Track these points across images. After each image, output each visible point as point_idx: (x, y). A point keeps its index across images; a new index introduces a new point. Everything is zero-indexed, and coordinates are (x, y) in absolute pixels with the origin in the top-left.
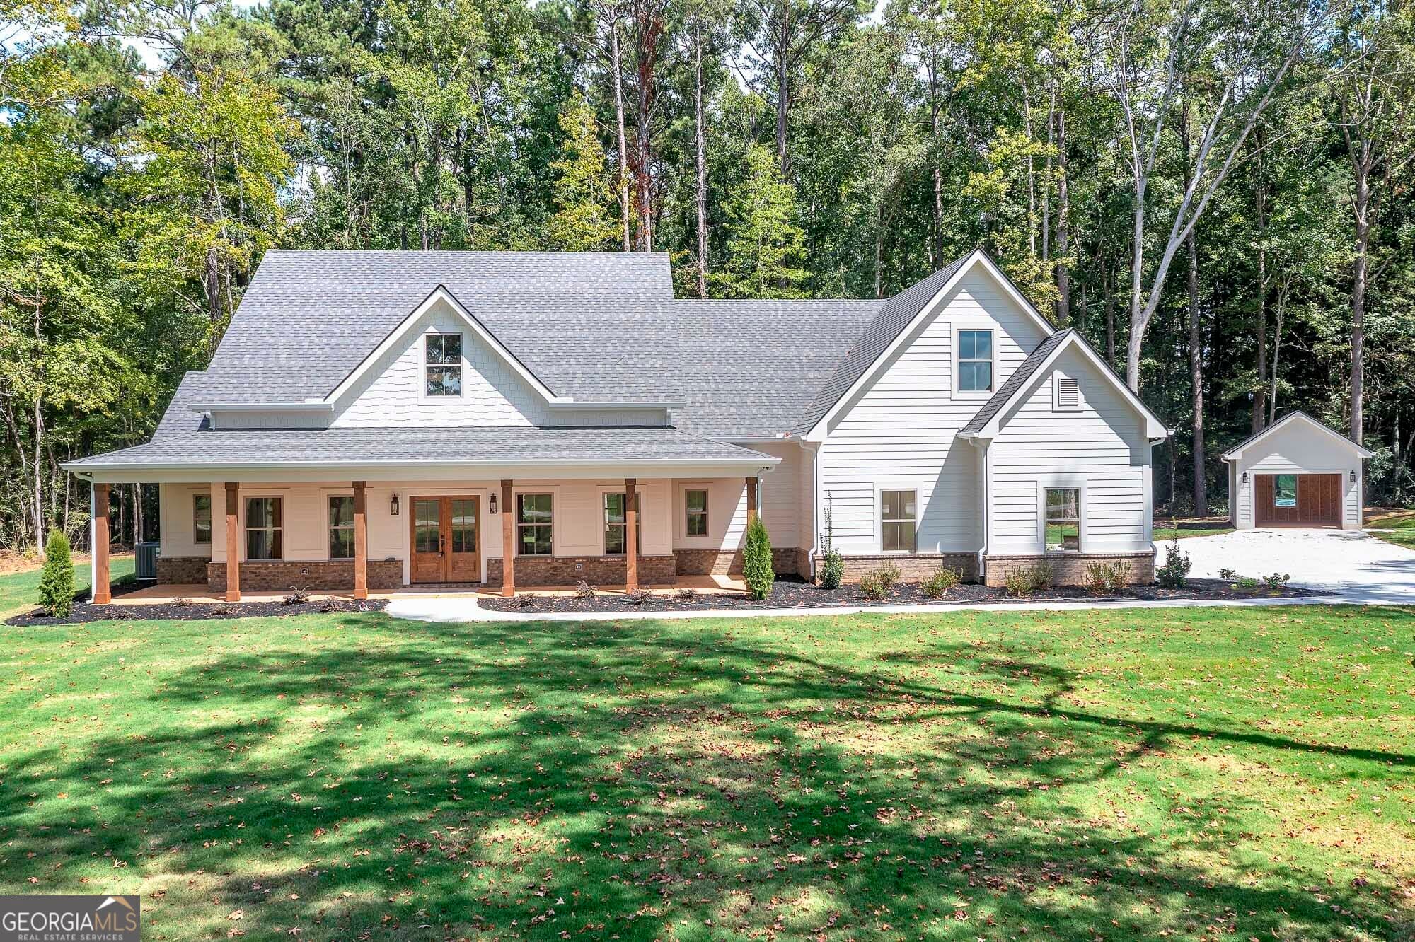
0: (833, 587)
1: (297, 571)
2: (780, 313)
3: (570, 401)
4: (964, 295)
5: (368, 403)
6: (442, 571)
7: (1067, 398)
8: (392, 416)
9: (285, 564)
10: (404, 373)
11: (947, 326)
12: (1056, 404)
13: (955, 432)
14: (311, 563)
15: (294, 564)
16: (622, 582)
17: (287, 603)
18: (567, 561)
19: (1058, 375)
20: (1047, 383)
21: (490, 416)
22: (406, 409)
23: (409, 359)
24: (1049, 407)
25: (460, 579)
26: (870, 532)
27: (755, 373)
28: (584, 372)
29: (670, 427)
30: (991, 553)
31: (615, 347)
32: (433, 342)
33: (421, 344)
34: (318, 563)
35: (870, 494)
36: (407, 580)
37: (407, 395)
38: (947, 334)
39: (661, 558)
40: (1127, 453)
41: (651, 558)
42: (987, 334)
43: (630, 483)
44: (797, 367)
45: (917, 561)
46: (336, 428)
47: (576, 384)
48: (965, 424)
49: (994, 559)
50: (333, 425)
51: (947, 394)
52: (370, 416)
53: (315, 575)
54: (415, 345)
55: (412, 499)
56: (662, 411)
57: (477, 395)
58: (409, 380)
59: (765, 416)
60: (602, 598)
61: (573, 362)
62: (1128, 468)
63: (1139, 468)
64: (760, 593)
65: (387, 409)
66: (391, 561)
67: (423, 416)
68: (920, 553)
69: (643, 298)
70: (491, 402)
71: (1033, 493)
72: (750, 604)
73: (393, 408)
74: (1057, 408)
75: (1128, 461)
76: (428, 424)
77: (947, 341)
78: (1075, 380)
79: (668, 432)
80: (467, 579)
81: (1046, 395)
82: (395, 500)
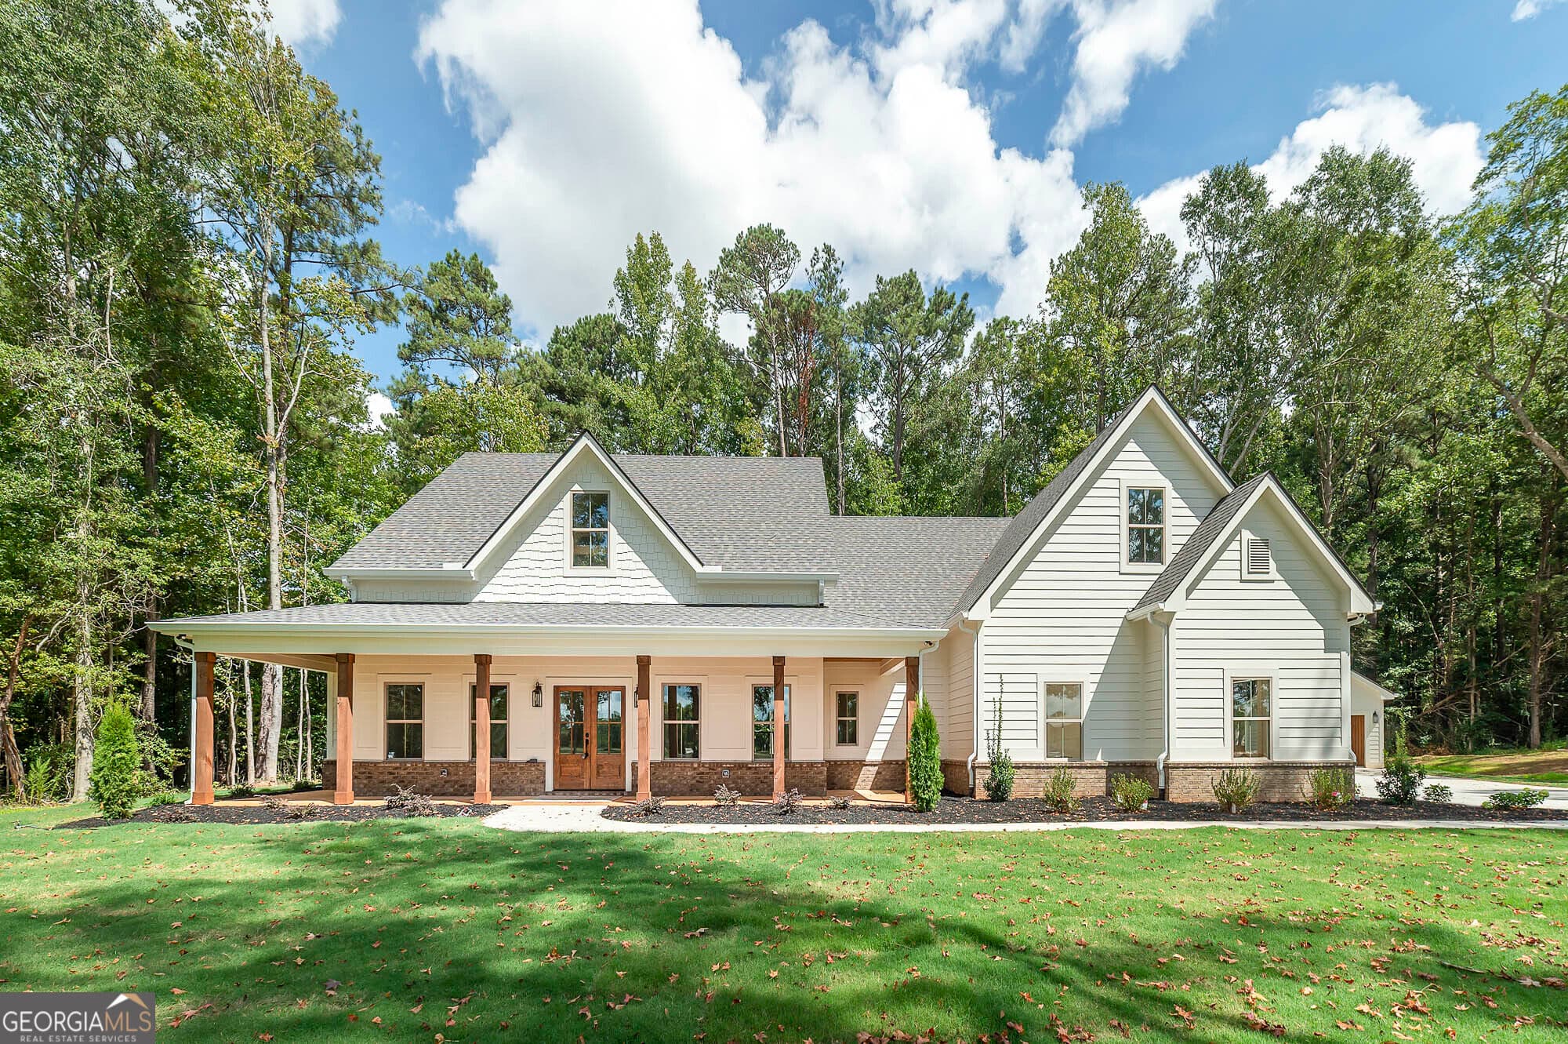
0: (1003, 800)
1: (436, 772)
2: (920, 527)
3: (718, 569)
4: (1131, 446)
5: (512, 573)
6: (586, 776)
7: (1257, 564)
8: (536, 589)
9: (424, 763)
10: (550, 539)
11: (1115, 484)
12: (1245, 571)
13: (1123, 613)
14: (450, 764)
15: (433, 764)
16: (769, 792)
17: (389, 808)
18: (715, 766)
19: (1247, 535)
20: (1235, 545)
21: (637, 591)
22: (552, 581)
23: (555, 522)
24: (1237, 575)
25: (604, 786)
26: (1033, 735)
27: (901, 575)
28: (736, 547)
29: (822, 606)
30: (1173, 760)
31: (768, 527)
32: (580, 502)
33: (566, 503)
34: (456, 764)
35: (1033, 688)
36: (549, 787)
37: (553, 564)
38: (1115, 493)
39: (811, 765)
40: (1321, 634)
41: (801, 764)
42: (1157, 494)
43: (779, 662)
44: (940, 570)
45: (1083, 771)
46: (481, 602)
47: (727, 556)
48: (1134, 604)
49: (1177, 767)
50: (476, 599)
51: (1116, 567)
52: (512, 590)
53: (454, 778)
54: (560, 505)
55: (557, 689)
56: (814, 586)
57: (625, 565)
58: (555, 547)
59: (913, 612)
60: (743, 809)
61: (726, 538)
62: (1322, 654)
63: (1337, 655)
64: (928, 802)
65: (531, 581)
66: (533, 762)
67: (568, 590)
68: (1087, 762)
69: (797, 489)
70: (638, 574)
71: (1219, 684)
72: (916, 816)
73: (538, 580)
74: (1246, 577)
75: (1321, 644)
76: (572, 599)
77: (1115, 502)
78: (1266, 541)
79: (821, 610)
80: (611, 786)
81: (1233, 561)
82: (538, 690)
